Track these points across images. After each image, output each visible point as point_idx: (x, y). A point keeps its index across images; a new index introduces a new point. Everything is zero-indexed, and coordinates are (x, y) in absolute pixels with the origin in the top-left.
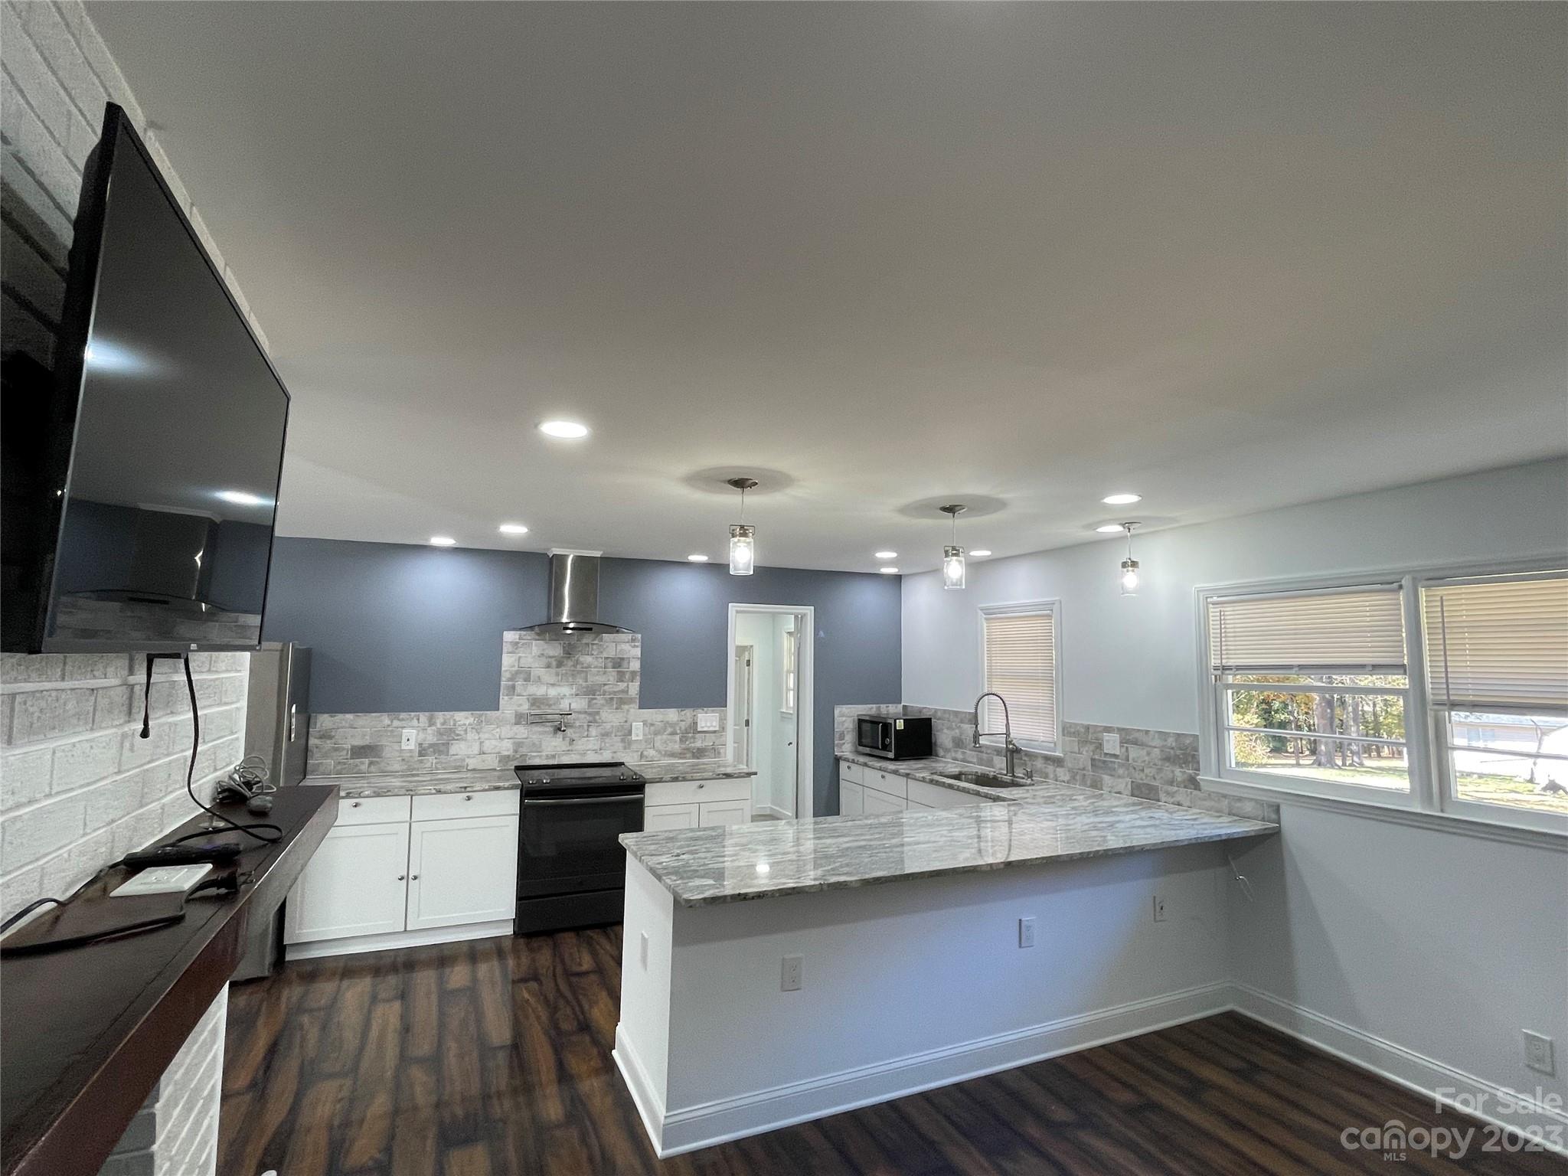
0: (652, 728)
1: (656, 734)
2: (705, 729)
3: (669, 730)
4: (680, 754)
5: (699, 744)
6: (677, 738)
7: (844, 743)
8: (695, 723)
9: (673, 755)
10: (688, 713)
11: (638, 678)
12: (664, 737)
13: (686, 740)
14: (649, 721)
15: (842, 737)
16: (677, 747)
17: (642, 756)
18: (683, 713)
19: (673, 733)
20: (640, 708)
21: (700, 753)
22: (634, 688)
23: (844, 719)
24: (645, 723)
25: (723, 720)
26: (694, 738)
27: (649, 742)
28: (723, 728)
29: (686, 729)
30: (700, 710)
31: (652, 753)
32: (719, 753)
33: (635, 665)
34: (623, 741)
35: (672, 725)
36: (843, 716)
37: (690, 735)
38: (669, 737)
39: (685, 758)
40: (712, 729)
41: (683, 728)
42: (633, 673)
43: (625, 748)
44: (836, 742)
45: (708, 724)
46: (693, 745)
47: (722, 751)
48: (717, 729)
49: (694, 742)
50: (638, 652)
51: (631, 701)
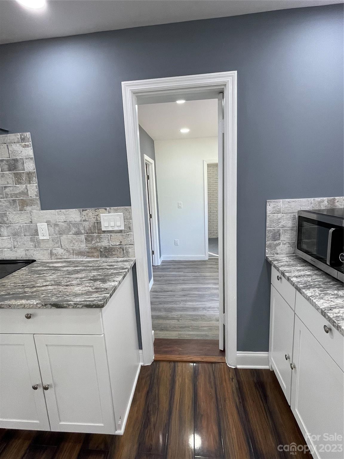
0: (57, 228)
1: (61, 233)
2: (110, 229)
3: (74, 230)
4: (88, 252)
5: (105, 243)
6: (83, 237)
7: (279, 244)
8: (99, 223)
9: (81, 253)
10: (90, 213)
11: (35, 179)
12: (70, 236)
13: (92, 240)
14: (53, 222)
15: (276, 236)
16: (83, 246)
17: (51, 254)
18: (84, 213)
19: (78, 233)
20: (42, 209)
21: (107, 252)
22: (33, 189)
23: (280, 215)
24: (48, 223)
25: (128, 219)
26: (98, 237)
27: (57, 241)
28: (129, 228)
29: (90, 229)
30: (102, 210)
31: (60, 251)
32: (127, 252)
33: (30, 166)
34: (32, 240)
35: (76, 225)
36: (279, 212)
37: (95, 235)
38: (75, 236)
39: (93, 257)
40: (116, 229)
41: (87, 228)
42: (29, 174)
43: (35, 247)
44: (268, 243)
45: (112, 224)
46: (99, 244)
47: (130, 250)
48: (122, 228)
49: (99, 242)
50: (30, 152)
51: (31, 203)
